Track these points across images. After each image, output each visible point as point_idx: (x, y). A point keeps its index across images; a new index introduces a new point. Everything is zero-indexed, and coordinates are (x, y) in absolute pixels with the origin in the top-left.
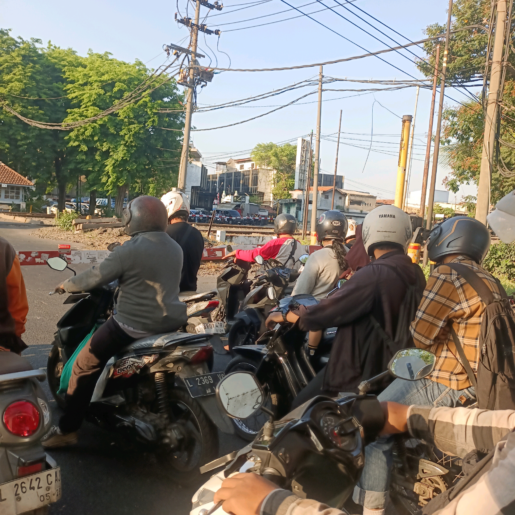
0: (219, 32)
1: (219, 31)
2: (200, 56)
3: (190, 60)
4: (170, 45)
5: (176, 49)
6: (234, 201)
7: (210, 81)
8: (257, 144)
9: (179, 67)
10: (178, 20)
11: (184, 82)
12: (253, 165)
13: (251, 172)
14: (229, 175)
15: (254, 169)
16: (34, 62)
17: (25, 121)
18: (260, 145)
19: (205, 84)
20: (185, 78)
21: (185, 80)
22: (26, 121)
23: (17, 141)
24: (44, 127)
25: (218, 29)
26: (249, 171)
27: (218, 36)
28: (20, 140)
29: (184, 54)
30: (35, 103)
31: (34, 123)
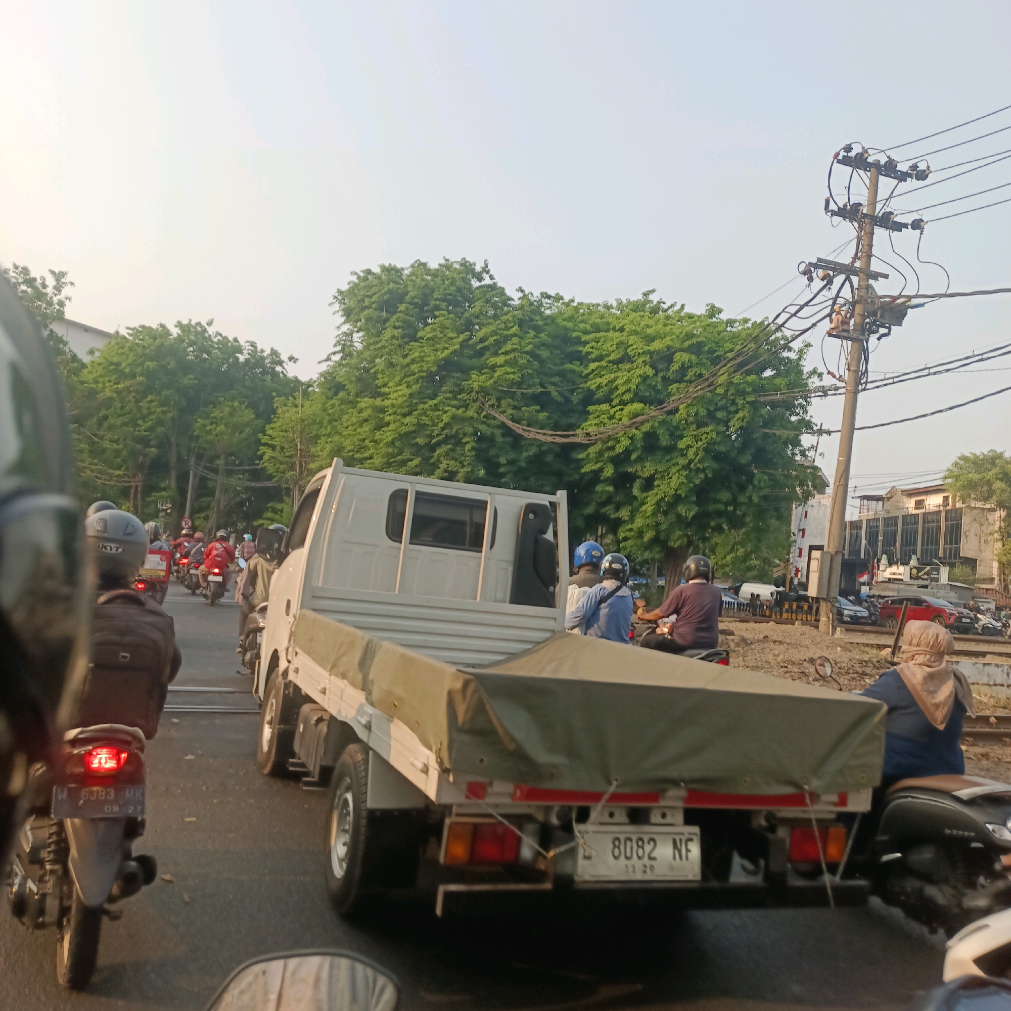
0: (922, 224)
1: (921, 220)
2: (876, 276)
3: (856, 286)
4: (814, 261)
5: (825, 268)
6: (911, 577)
7: (900, 324)
8: (959, 455)
9: (830, 302)
10: (832, 211)
11: (844, 330)
12: (946, 499)
13: (943, 515)
14: (891, 522)
15: (949, 508)
16: (538, 330)
17: (516, 429)
18: (964, 458)
19: (886, 331)
20: (845, 322)
21: (845, 327)
22: (520, 432)
23: (499, 465)
24: (550, 439)
25: (918, 217)
26: (939, 512)
27: (919, 231)
28: (504, 465)
29: (842, 277)
30: (535, 399)
31: (533, 434)
